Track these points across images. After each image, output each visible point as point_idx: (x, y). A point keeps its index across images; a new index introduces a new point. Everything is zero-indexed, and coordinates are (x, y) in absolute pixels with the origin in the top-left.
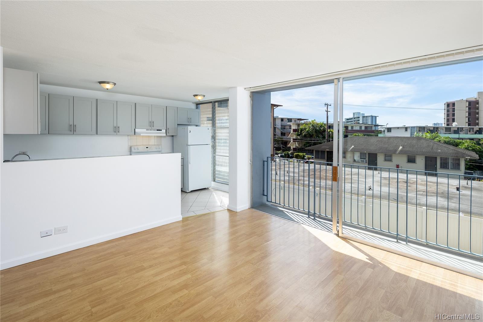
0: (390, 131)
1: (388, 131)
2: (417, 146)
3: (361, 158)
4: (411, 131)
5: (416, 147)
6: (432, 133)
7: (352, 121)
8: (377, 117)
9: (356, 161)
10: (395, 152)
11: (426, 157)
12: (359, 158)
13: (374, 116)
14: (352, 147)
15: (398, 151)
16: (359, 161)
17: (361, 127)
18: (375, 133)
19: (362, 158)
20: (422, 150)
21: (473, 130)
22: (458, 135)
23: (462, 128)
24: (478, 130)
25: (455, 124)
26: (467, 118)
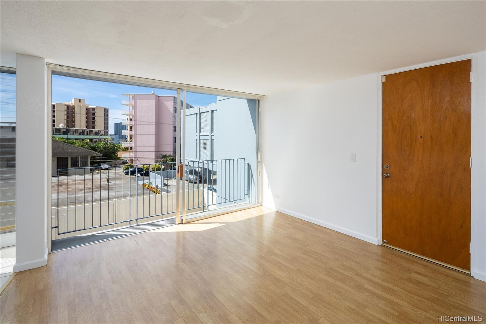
11: (58, 158)
21: (78, 131)
22: (67, 136)
23: (70, 129)
24: (82, 131)
25: (62, 126)
26: (66, 120)
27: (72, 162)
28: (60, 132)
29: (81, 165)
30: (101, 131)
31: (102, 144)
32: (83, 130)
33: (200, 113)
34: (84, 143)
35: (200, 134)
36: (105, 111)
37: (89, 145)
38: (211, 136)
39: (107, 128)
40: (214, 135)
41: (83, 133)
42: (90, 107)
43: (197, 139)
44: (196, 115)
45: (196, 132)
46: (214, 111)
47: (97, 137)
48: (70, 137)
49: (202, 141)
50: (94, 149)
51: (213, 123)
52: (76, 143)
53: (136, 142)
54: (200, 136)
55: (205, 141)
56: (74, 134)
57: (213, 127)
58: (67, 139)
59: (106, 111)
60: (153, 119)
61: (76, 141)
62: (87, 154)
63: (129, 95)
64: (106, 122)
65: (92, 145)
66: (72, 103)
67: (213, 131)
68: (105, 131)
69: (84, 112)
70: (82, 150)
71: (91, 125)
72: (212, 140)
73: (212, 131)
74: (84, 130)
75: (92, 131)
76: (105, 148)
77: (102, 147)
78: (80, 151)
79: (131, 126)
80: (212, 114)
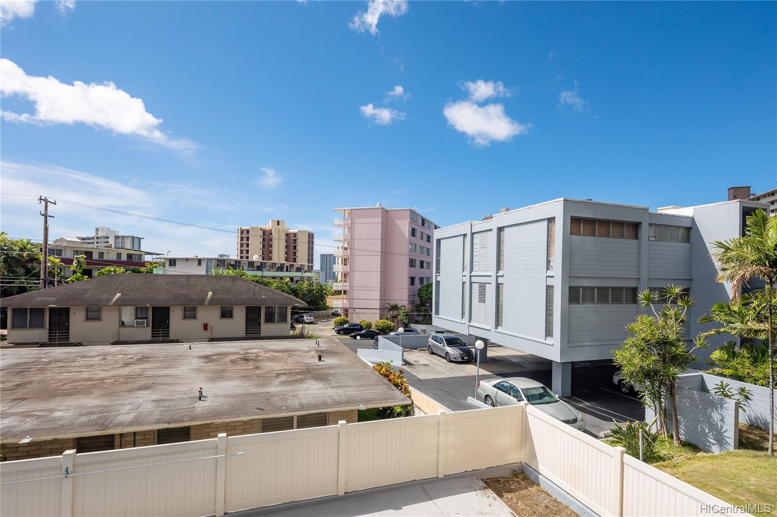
0: (175, 265)
1: (170, 265)
2: (234, 290)
3: (137, 318)
4: (207, 265)
5: (233, 292)
6: (236, 270)
7: (94, 243)
8: (142, 240)
9: (126, 324)
10: (202, 302)
11: (247, 308)
12: (133, 318)
13: (135, 237)
14: (116, 297)
15: (208, 301)
16: (132, 324)
17: (119, 255)
18: (146, 267)
19: (138, 316)
20: (241, 297)
21: (275, 266)
22: (262, 272)
23: (266, 263)
24: (280, 266)
25: (256, 258)
26: (261, 251)
27: (266, 315)
28: (253, 267)
29: (279, 320)
30: (304, 266)
31: (305, 285)
32: (281, 264)
33: (472, 234)
34: (283, 284)
35: (471, 273)
36: (309, 238)
37: (289, 287)
38: (497, 277)
39: (312, 262)
40: (504, 276)
41: (281, 268)
42: (290, 231)
43: (465, 282)
44: (463, 237)
45: (462, 268)
46: (504, 227)
47: (299, 274)
48: (266, 273)
49: (476, 288)
50: (295, 292)
51: (502, 252)
52: (272, 284)
53: (353, 284)
54: (471, 276)
55: (483, 287)
56: (271, 269)
57: (501, 260)
58: (262, 277)
59: (311, 236)
60: (377, 246)
61: (273, 280)
62: (287, 303)
63: (344, 210)
64: (311, 252)
65: (293, 286)
66: (269, 227)
67: (501, 267)
68: (308, 266)
69: (283, 237)
70: (280, 296)
71: (292, 257)
72: (498, 286)
73: (498, 268)
74: (283, 264)
75: (293, 265)
76: (310, 291)
77: (305, 289)
78: (277, 297)
79: (346, 257)
80: (500, 234)
